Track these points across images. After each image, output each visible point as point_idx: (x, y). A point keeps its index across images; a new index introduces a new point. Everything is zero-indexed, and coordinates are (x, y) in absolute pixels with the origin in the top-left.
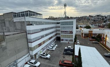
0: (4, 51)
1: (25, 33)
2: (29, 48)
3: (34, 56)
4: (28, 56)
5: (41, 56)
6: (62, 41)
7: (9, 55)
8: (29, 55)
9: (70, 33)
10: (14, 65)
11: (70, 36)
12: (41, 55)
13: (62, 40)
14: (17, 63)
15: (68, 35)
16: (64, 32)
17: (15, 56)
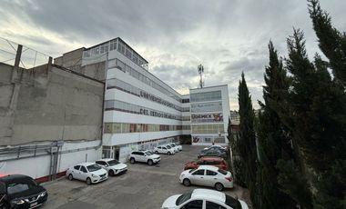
0: (36, 99)
1: (100, 85)
2: (102, 127)
3: (112, 151)
4: (96, 148)
5: (133, 156)
6: (195, 142)
7: (44, 115)
8: (101, 145)
9: (215, 120)
10: (50, 154)
11: (215, 127)
12: (134, 153)
13: (196, 140)
14: (61, 153)
15: (210, 126)
16: (199, 117)
17: (62, 127)
